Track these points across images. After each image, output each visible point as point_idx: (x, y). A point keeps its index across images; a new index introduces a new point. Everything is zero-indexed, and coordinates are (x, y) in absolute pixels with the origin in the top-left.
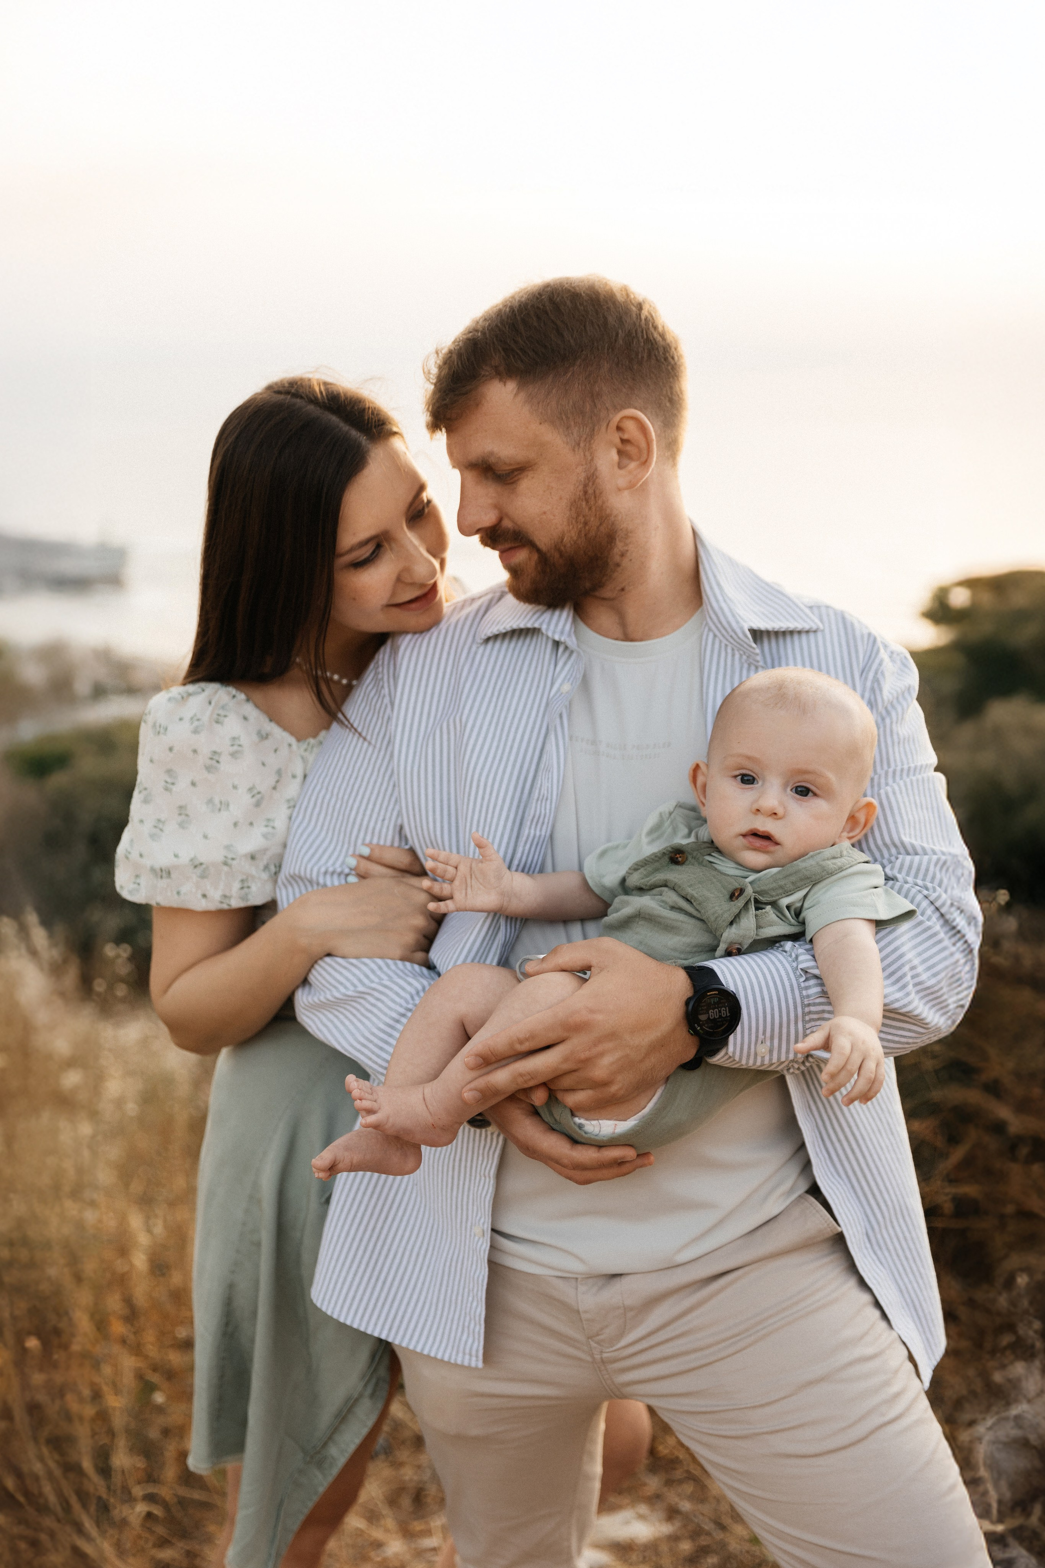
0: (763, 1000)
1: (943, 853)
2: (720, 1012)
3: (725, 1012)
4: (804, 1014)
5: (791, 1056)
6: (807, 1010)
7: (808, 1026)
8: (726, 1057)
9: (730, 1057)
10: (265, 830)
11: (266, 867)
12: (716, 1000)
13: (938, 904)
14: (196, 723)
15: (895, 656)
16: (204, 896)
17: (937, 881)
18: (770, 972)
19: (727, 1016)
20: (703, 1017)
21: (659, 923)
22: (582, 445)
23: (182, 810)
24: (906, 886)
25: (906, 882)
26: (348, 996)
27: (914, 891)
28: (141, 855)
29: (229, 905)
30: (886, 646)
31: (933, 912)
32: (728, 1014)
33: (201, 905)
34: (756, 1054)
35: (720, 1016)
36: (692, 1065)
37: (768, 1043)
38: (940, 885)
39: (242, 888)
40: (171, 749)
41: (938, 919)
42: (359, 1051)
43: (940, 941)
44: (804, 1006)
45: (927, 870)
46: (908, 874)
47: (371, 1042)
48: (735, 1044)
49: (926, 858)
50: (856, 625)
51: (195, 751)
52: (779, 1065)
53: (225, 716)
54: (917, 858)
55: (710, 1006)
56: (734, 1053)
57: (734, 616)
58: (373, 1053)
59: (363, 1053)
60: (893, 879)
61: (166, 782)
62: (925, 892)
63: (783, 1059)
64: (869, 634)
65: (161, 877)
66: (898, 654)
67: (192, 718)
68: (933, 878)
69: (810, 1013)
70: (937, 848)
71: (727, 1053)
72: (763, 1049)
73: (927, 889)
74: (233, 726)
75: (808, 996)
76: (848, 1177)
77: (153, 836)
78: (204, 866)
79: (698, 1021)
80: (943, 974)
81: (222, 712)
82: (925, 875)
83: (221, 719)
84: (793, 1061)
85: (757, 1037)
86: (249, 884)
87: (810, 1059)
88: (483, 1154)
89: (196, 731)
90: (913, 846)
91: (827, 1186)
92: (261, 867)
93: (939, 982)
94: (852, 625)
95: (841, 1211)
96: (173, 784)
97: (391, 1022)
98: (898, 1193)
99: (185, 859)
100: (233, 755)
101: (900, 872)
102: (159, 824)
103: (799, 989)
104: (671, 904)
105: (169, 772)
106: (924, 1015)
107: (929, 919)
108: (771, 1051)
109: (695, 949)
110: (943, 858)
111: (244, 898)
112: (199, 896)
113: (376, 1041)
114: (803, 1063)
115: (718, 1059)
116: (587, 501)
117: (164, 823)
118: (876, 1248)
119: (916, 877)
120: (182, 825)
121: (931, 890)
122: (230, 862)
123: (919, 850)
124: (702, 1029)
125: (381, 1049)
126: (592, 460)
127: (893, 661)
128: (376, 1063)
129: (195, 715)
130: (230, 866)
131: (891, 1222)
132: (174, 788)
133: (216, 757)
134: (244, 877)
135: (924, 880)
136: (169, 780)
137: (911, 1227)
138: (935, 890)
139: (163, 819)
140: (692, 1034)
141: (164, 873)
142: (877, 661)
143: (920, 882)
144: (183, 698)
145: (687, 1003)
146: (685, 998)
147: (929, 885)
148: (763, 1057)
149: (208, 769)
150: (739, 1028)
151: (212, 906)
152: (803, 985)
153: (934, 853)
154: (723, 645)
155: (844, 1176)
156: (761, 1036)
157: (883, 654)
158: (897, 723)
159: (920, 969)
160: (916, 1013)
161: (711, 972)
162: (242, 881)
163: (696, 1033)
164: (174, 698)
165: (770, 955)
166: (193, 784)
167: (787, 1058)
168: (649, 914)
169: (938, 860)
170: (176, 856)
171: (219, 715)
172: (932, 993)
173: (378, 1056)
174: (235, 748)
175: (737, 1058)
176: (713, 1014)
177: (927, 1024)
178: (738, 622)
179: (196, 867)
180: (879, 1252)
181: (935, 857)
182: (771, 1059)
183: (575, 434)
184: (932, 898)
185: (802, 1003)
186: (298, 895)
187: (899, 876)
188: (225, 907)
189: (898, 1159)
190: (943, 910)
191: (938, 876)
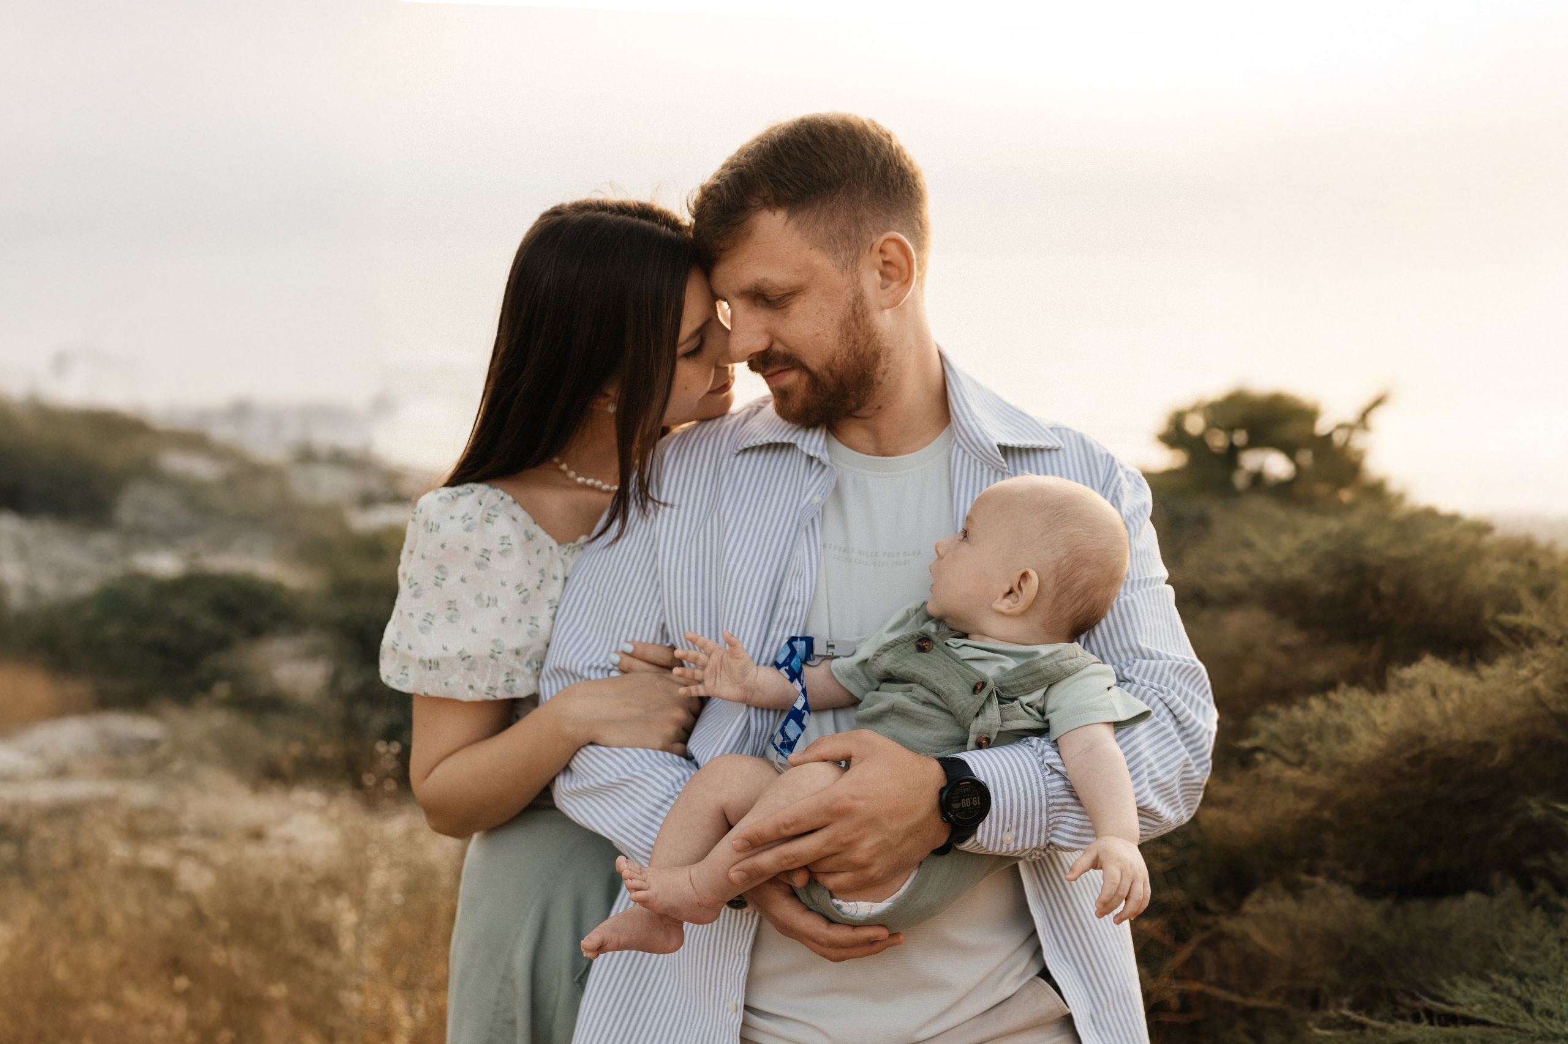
0: (1010, 791)
1: (1177, 659)
2: (971, 801)
3: (976, 801)
4: (1048, 805)
5: (1035, 844)
6: (1051, 801)
7: (1051, 817)
8: (974, 845)
9: (978, 844)
10: (530, 627)
11: (529, 663)
12: (968, 790)
13: (1171, 707)
14: (468, 522)
15: (1130, 475)
16: (471, 687)
17: (1171, 684)
18: (1018, 765)
19: (977, 805)
20: (956, 806)
21: (912, 718)
22: (849, 267)
23: (451, 604)
24: (1143, 688)
25: (1143, 685)
26: (612, 783)
27: (1150, 693)
28: (410, 647)
29: (495, 696)
30: (1122, 467)
31: (1167, 714)
32: (979, 804)
33: (469, 696)
34: (1002, 842)
35: (972, 805)
36: (941, 851)
37: (1014, 832)
38: (1173, 688)
39: (507, 681)
40: (443, 546)
41: (1171, 720)
42: (622, 835)
43: (1173, 741)
44: (1048, 797)
45: (1162, 674)
46: (1144, 676)
47: (634, 827)
48: (983, 832)
49: (1161, 663)
50: (1096, 447)
51: (466, 548)
52: (1022, 852)
53: (495, 516)
54: (1153, 662)
55: (962, 796)
56: (982, 840)
57: (982, 433)
58: (636, 837)
59: (625, 838)
60: (1130, 681)
61: (437, 578)
62: (1161, 695)
63: (1027, 847)
64: (1108, 455)
65: (430, 668)
66: (1133, 475)
67: (463, 517)
68: (1168, 681)
69: (1053, 804)
70: (1170, 654)
71: (975, 841)
72: (1009, 837)
73: (1162, 692)
74: (502, 526)
75: (1052, 789)
76: (1075, 962)
77: (422, 630)
78: (471, 659)
79: (950, 809)
80: (1176, 772)
81: (492, 512)
82: (1161, 678)
83: (492, 518)
84: (1035, 849)
85: (1004, 826)
86: (514, 678)
87: (1051, 847)
88: (738, 933)
89: (468, 529)
90: (1149, 651)
91: (1056, 970)
92: (525, 663)
93: (1172, 779)
94: (1091, 446)
95: (1069, 992)
96: (443, 579)
97: (653, 808)
98: (1121, 978)
99: (453, 650)
100: (503, 553)
101: (1137, 674)
102: (429, 618)
103: (1044, 782)
104: (922, 699)
105: (440, 568)
106: (1158, 810)
107: (1164, 720)
108: (1016, 839)
109: (946, 743)
110: (1177, 663)
111: (510, 690)
112: (466, 687)
113: (639, 826)
114: (1044, 850)
115: (968, 845)
116: (856, 321)
117: (433, 617)
118: (1099, 1028)
119: (1151, 679)
120: (451, 619)
121: (1166, 693)
122: (497, 655)
123: (1155, 655)
124: (954, 816)
125: (644, 833)
126: (859, 281)
127: (1129, 480)
128: (639, 847)
129: (467, 514)
130: (497, 660)
131: (1114, 1005)
132: (444, 583)
133: (486, 555)
134: (510, 671)
135: (1159, 683)
136: (440, 576)
137: (1132, 1011)
138: (1169, 693)
139: (432, 613)
140: (945, 822)
141: (432, 665)
142: (1115, 480)
143: (1156, 685)
144: (453, 497)
145: (941, 792)
146: (939, 788)
147: (1165, 688)
148: (1008, 845)
149: (479, 565)
150: (987, 818)
151: (478, 698)
152: (1047, 778)
153: (1169, 658)
154: (972, 461)
155: (1070, 960)
156: (1007, 825)
157: (1121, 474)
158: (1134, 537)
159: (1156, 767)
160: (1151, 807)
161: (963, 764)
162: (508, 674)
163: (949, 820)
164: (445, 498)
165: (1017, 749)
166: (463, 580)
167: (1031, 845)
168: (902, 709)
169: (1173, 665)
170: (445, 648)
171: (489, 515)
172: (1166, 789)
173: (641, 840)
174: (505, 546)
175: (984, 845)
176: (966, 803)
177: (1160, 817)
178: (986, 438)
179: (463, 659)
180: (1102, 1033)
181: (1169, 662)
182: (1016, 847)
183: (843, 258)
184: (1166, 701)
185: (1047, 795)
186: (560, 688)
187: (1137, 679)
188: (491, 698)
189: (1121, 946)
190: (1176, 712)
191: (1172, 680)
